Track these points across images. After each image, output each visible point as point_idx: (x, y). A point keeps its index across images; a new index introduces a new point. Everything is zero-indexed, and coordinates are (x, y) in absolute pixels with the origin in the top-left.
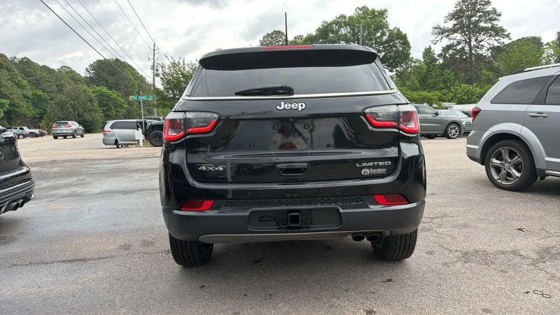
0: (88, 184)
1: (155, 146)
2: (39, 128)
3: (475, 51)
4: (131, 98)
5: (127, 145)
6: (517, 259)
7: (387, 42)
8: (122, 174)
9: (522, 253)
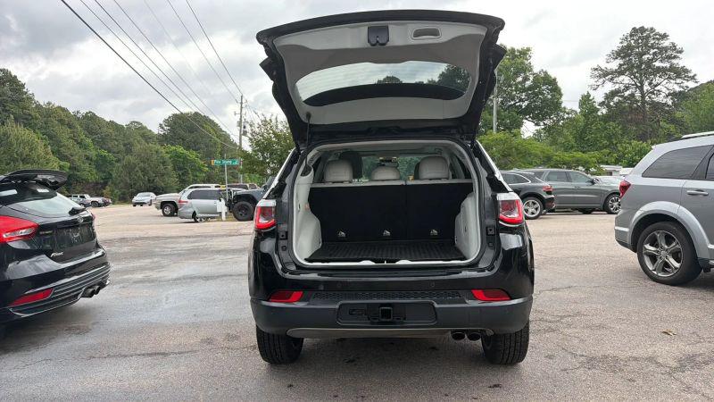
0: (163, 267)
1: (239, 220)
2: (101, 195)
3: (650, 97)
4: (215, 162)
5: (207, 219)
6: (652, 367)
7: (530, 88)
8: (202, 256)
9: (660, 360)
